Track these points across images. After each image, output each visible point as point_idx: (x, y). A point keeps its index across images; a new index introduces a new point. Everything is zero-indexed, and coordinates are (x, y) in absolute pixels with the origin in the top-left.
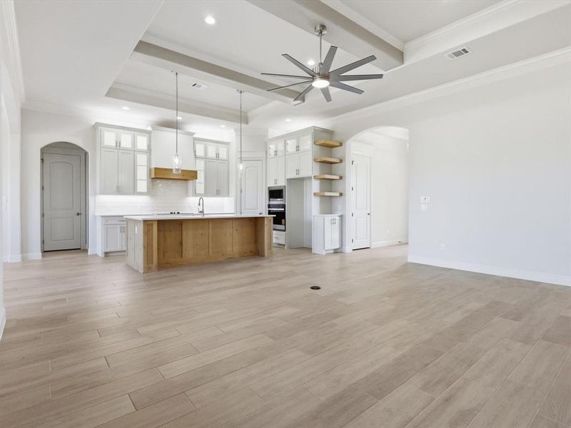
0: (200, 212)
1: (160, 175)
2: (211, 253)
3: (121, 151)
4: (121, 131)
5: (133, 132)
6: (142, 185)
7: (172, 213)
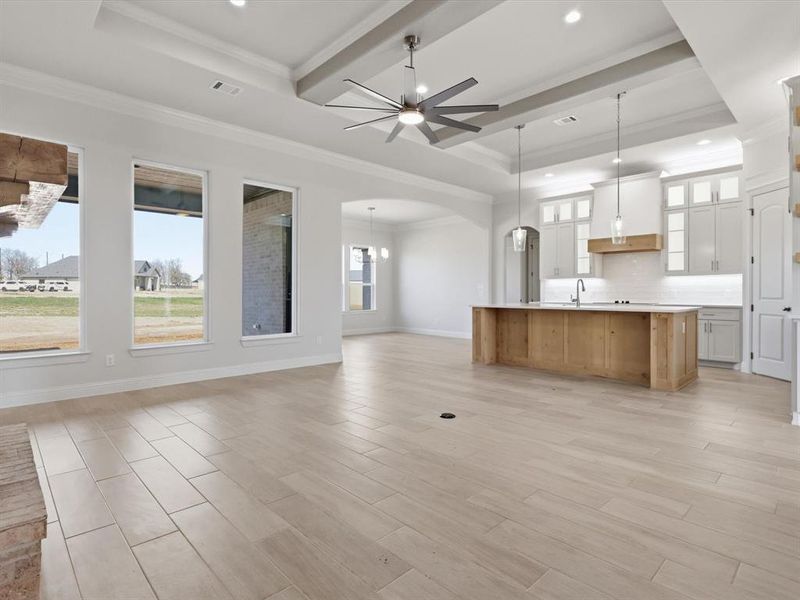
0: (574, 301)
1: (602, 249)
2: (566, 361)
3: (559, 226)
4: (559, 201)
5: (570, 200)
6: (583, 266)
7: (617, 302)
